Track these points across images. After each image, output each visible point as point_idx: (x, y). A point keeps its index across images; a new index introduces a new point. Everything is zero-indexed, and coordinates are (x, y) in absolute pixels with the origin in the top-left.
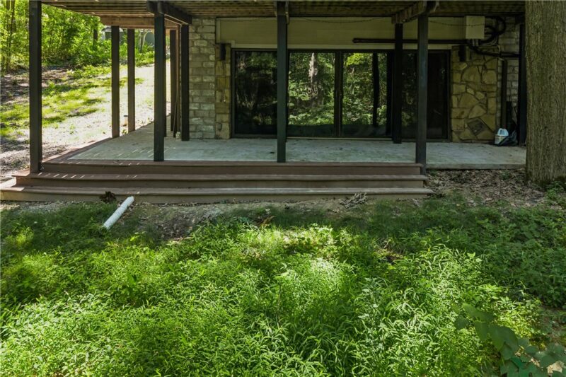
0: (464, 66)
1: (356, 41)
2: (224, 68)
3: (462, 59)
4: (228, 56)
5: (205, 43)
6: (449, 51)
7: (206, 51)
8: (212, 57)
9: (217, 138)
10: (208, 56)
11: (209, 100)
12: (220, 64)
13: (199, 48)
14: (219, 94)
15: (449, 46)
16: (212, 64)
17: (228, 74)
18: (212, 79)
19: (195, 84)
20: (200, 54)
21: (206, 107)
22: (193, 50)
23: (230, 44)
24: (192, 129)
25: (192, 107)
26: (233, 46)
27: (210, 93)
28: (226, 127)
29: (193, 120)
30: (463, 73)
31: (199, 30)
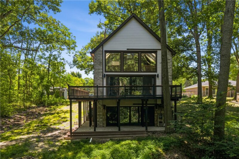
0: (157, 110)
1: (134, 104)
2: (105, 111)
3: (157, 108)
4: (105, 108)
5: (100, 105)
6: (154, 106)
7: (100, 107)
8: (102, 108)
9: (103, 126)
10: (101, 108)
11: (101, 118)
12: (104, 110)
13: (99, 106)
14: (103, 117)
15: (154, 105)
16: (102, 110)
17: (106, 112)
18: (102, 113)
19: (98, 114)
20: (99, 108)
21: (101, 120)
22: (98, 107)
23: (106, 105)
24: (97, 125)
25: (98, 120)
26: (107, 106)
27: (101, 116)
28: (105, 124)
29: (98, 123)
30: (157, 111)
31: (99, 102)
